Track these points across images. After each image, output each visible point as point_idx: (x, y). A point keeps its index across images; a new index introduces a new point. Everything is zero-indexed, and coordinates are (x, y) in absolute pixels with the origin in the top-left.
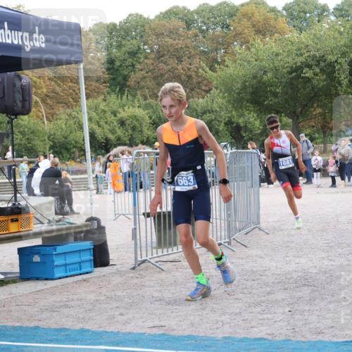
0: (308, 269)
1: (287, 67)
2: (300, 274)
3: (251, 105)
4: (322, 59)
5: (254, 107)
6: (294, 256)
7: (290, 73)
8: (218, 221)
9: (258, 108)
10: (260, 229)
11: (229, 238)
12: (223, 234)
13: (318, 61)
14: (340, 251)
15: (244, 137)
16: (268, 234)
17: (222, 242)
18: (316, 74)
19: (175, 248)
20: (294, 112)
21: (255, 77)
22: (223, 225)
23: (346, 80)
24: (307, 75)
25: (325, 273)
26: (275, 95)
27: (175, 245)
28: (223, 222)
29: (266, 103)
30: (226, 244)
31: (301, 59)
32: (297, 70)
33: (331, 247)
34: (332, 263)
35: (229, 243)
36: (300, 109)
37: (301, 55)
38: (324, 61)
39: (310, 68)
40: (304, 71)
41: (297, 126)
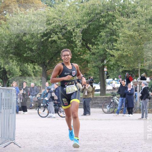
1: (40, 33)
3: (14, 56)
4: (64, 28)
5: (16, 58)
7: (42, 37)
9: (19, 58)
10: (14, 144)
13: (61, 29)
15: (8, 78)
16: (20, 147)
18: (59, 38)
20: (44, 63)
21: (18, 37)
23: (80, 43)
24: (53, 39)
26: (31, 50)
29: (25, 55)
31: (50, 27)
32: (47, 35)
36: (48, 61)
37: (50, 24)
38: (66, 29)
39: (56, 34)
40: (52, 36)
41: (46, 72)
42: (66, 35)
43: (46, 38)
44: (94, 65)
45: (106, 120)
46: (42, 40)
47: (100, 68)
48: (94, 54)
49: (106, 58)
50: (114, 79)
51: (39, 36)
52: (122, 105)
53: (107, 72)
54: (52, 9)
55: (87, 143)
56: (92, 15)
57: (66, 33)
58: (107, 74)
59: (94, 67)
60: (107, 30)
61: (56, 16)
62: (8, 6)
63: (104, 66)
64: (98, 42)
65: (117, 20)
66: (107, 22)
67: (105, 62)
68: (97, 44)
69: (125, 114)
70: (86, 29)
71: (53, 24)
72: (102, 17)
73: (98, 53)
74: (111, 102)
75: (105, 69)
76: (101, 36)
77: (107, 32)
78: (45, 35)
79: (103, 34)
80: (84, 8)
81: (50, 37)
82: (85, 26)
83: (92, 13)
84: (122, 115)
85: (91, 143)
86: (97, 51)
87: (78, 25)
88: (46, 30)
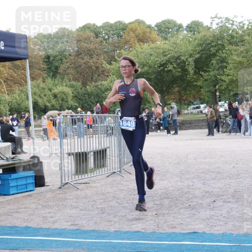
0: (168, 188)
1: (157, 64)
2: (163, 191)
4: (178, 58)
6: (160, 180)
7: (159, 67)
8: (113, 158)
11: (120, 168)
12: (116, 166)
13: (176, 59)
14: (188, 176)
17: (116, 171)
18: (174, 68)
19: (86, 175)
20: (162, 90)
22: (116, 160)
23: (193, 71)
24: (169, 69)
25: (178, 190)
27: (86, 173)
28: (116, 158)
30: (118, 172)
31: (166, 58)
32: (163, 65)
33: (183, 174)
34: (183, 184)
35: (120, 172)
36: (165, 89)
37: (166, 55)
38: (180, 59)
39: (171, 64)
40: (167, 66)
41: (164, 99)
42: (181, 64)
43: (162, 68)
44: (207, 90)
45: (219, 139)
46: (159, 70)
47: (212, 93)
48: (206, 80)
49: (218, 84)
50: (226, 102)
51: (156, 66)
52: (234, 125)
53: (219, 95)
54: (167, 42)
55: (204, 161)
56: (204, 46)
57: (181, 62)
58: (219, 98)
59: (207, 92)
60: (218, 58)
61: (171, 48)
62: (129, 41)
63: (216, 91)
64: (210, 69)
65: (226, 48)
66: (217, 51)
67: (217, 87)
68: (209, 71)
69: (236, 133)
70: (198, 58)
71: (169, 56)
72: (213, 46)
73: (210, 79)
74: (224, 123)
75: (217, 94)
76: (212, 64)
77: (218, 60)
78: (161, 65)
79: (214, 62)
80: (196, 39)
81: (166, 67)
82: (198, 56)
83: (204, 44)
84: (234, 134)
85: (207, 160)
86: (209, 77)
87: (191, 55)
88: (163, 61)
